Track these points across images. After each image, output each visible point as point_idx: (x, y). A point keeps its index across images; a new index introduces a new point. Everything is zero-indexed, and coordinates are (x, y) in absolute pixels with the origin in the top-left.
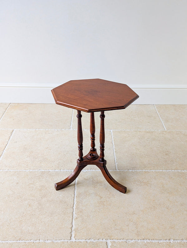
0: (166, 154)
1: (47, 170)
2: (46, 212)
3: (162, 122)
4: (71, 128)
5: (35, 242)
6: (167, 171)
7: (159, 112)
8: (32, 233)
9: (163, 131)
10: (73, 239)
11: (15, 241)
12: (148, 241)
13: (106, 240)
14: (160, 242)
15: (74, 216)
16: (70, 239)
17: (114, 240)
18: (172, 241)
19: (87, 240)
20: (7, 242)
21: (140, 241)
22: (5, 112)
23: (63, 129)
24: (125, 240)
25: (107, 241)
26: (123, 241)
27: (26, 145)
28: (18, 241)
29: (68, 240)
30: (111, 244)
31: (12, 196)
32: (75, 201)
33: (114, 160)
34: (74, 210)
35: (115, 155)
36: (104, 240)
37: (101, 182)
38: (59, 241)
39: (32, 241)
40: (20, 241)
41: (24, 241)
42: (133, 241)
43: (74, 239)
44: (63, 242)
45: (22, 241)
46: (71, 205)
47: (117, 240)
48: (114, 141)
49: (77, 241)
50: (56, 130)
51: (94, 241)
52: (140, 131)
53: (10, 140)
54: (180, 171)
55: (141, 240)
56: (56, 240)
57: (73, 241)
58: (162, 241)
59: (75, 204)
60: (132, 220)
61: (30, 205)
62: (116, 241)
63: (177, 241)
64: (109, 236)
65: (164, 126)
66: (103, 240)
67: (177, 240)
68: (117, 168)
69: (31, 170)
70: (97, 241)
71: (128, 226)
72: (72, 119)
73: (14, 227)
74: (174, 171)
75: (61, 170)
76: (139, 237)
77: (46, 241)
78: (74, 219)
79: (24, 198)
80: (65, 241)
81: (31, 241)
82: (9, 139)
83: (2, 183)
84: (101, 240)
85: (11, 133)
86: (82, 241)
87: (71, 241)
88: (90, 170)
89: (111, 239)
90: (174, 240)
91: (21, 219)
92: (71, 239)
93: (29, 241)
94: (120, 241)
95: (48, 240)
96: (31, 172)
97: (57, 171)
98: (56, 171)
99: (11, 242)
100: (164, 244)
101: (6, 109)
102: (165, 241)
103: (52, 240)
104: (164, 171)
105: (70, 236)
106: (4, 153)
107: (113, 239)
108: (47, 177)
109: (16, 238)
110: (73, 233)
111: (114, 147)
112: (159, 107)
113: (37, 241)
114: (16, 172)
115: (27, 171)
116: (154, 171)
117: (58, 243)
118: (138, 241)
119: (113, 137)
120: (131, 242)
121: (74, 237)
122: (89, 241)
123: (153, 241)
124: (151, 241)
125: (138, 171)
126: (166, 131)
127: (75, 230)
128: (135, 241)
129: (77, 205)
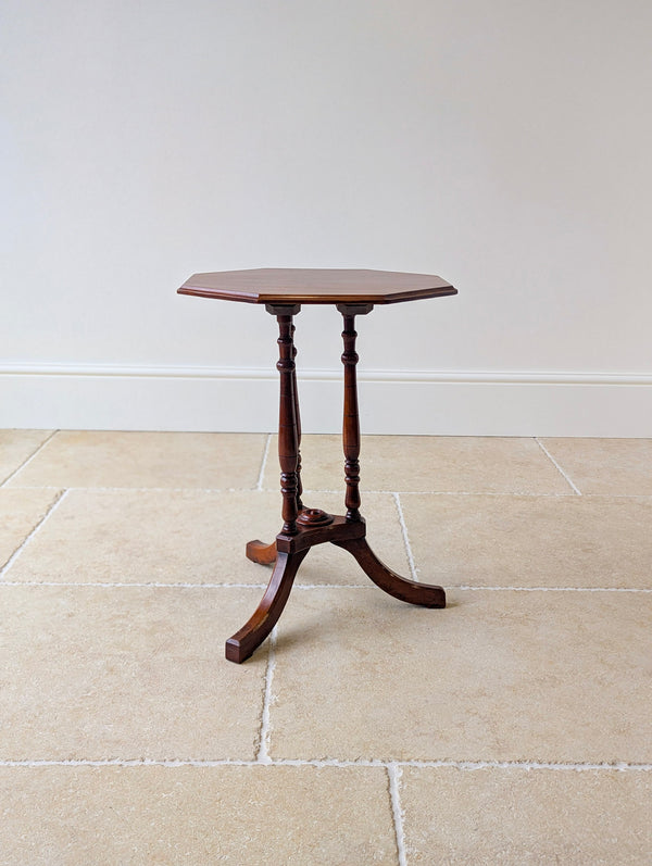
0: (586, 551)
1: (176, 585)
2: (169, 689)
3: (566, 476)
4: (260, 489)
5: (125, 764)
6: (593, 590)
7: (552, 454)
8: (117, 742)
9: (572, 497)
10: (265, 759)
11: (55, 763)
12: (536, 766)
13: (384, 761)
14: (579, 770)
15: (267, 700)
16: (253, 757)
17: (414, 764)
18: (622, 767)
19: (316, 763)
20: (25, 764)
21: (505, 765)
22: (38, 448)
23: (232, 490)
24: (455, 764)
25: (388, 766)
26: (445, 764)
27: (104, 525)
28: (67, 763)
29: (246, 761)
30: (401, 774)
31: (50, 648)
32: (272, 662)
33: (406, 562)
34: (269, 684)
35: (409, 550)
36: (378, 763)
38: (215, 764)
39: (117, 762)
40: (74, 763)
41: (85, 762)
42: (481, 766)
43: (269, 758)
44: (228, 767)
45: (80, 763)
46: (256, 671)
47: (425, 761)
48: (406, 516)
49: (279, 763)
50: (208, 491)
51: (340, 765)
52: (493, 497)
53: (50, 513)
54: (635, 590)
55: (510, 762)
56: (203, 761)
57: (266, 765)
58: (586, 768)
59: (273, 666)
60: (475, 711)
61: (111, 670)
62: (420, 765)
63: (642, 767)
64: (393, 752)
65: (573, 486)
66: (371, 761)
67: (640, 764)
69: (120, 584)
70: (352, 763)
71: (459, 725)
72: (263, 467)
73: (51, 725)
74: (614, 590)
75: (224, 585)
76: (503, 754)
77: (168, 764)
78: (267, 707)
79: (91, 651)
80: (235, 763)
81: (111, 763)
82: (48, 510)
83: (19, 613)
84: (367, 763)
85: (57, 498)
86: (298, 763)
87: (256, 763)
89: (400, 761)
90: (629, 765)
91: (77, 705)
92: (256, 759)
93: (106, 763)
94: (435, 765)
95: (173, 760)
96: (119, 589)
97: (209, 586)
98: (204, 586)
99: (38, 764)
100: (596, 774)
101: (42, 444)
102: (598, 767)
103: (189, 760)
104: (579, 590)
105: (254, 750)
106: (27, 542)
107: (409, 760)
108: (174, 601)
109: (58, 754)
110: (263, 744)
111: (405, 532)
112: (553, 442)
113: (134, 763)
114: (66, 588)
115: (105, 586)
116: (546, 589)
117: (212, 768)
118: (501, 766)
119: (400, 509)
120: (474, 767)
121: (268, 754)
122: (323, 764)
123: (556, 767)
124: (547, 766)
125: (492, 589)
126: (580, 498)
127: (273, 736)
128: (490, 765)
129: (279, 671)
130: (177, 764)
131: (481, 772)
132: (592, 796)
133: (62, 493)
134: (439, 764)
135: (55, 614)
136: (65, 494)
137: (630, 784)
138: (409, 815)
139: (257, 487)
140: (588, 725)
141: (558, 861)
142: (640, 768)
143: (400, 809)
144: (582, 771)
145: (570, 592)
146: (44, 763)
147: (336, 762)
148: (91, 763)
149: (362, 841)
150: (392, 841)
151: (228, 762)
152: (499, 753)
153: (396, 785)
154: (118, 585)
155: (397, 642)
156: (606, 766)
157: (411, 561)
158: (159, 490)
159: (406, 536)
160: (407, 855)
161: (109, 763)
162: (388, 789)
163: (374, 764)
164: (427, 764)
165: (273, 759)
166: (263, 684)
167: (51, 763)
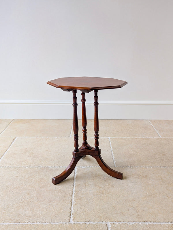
0: (163, 155)
1: (47, 167)
2: (45, 200)
3: (157, 132)
4: (71, 136)
5: (32, 224)
6: (165, 167)
7: (153, 125)
8: (30, 217)
9: (159, 138)
10: (72, 222)
11: (12, 224)
12: (150, 223)
13: (106, 222)
14: (162, 224)
15: (73, 203)
16: (68, 221)
17: (114, 223)
19: (86, 223)
20: (3, 224)
21: (141, 223)
22: (9, 125)
23: (63, 137)
24: (126, 223)
25: (107, 223)
27: (27, 148)
28: (15, 223)
29: (66, 222)
30: (111, 226)
31: (11, 187)
32: (74, 191)
33: (112, 159)
34: (73, 198)
35: (113, 155)
36: (104, 223)
37: (100, 176)
38: (58, 223)
39: (29, 223)
40: (17, 224)
42: (134, 223)
43: (73, 221)
44: (61, 224)
45: (19, 224)
46: (69, 194)
48: (112, 145)
49: (76, 223)
50: (56, 137)
51: (94, 223)
52: (136, 138)
53: (12, 145)
55: (142, 222)
56: (54, 222)
57: (72, 223)
58: (164, 223)
59: (74, 192)
60: (132, 206)
61: (28, 194)
62: (116, 223)
64: (109, 219)
65: (159, 135)
66: (102, 222)
68: (115, 165)
69: (31, 167)
70: (97, 223)
71: (128, 210)
72: (72, 130)
73: (11, 211)
74: (171, 167)
75: (61, 167)
76: (140, 220)
77: (44, 224)
78: (72, 205)
79: (22, 188)
80: (63, 223)
81: (28, 223)
82: (11, 144)
84: (101, 223)
85: (14, 140)
86: (81, 223)
88: (88, 167)
89: (111, 222)
91: (18, 205)
92: (69, 222)
93: (26, 223)
94: (120, 223)
95: (45, 222)
97: (56, 167)
99: (7, 224)
100: (167, 225)
101: (10, 123)
102: (167, 223)
103: (50, 222)
104: (161, 167)
105: (69, 219)
106: (5, 154)
107: (113, 222)
108: (46, 172)
109: (13, 221)
110: (71, 217)
112: (153, 121)
113: (34, 223)
114: (16, 168)
115: (27, 167)
116: (152, 167)
117: (57, 225)
118: (139, 223)
119: (110, 142)
120: (132, 224)
121: (73, 220)
122: (88, 223)
123: (155, 223)
124: (152, 223)
125: (136, 167)
126: (161, 138)
127: (74, 214)
128: (136, 223)
129: (76, 194)
130: (47, 223)
131: (134, 225)
133: (15, 139)
134: (122, 223)
136: (16, 139)
139: (70, 136)
140: (164, 210)
144: (163, 225)
145: (159, 168)
146: (9, 224)
147: (92, 223)
148: (22, 223)
151: (61, 223)
153: (109, 229)
154: (30, 167)
155: (110, 184)
156: (169, 223)
157: (114, 159)
158: (43, 137)
159: (112, 151)
164: (118, 223)
165: (74, 222)
166: (71, 198)
167: (10, 224)
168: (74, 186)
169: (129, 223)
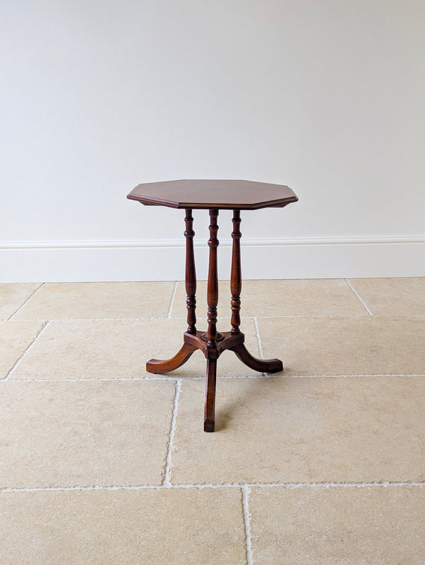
0: (372, 351)
1: (116, 379)
2: (110, 443)
3: (364, 304)
4: (170, 317)
5: (83, 490)
6: (375, 376)
7: (356, 289)
9: (366, 317)
10: (168, 484)
11: (41, 489)
12: (333, 485)
13: (240, 484)
14: (359, 487)
15: (170, 449)
16: (160, 483)
17: (258, 485)
18: (386, 485)
19: (199, 486)
20: (24, 490)
21: (314, 485)
22: (32, 295)
23: (152, 318)
24: (283, 485)
25: (242, 487)
26: (277, 485)
27: (72, 343)
28: (48, 489)
29: (156, 486)
30: (250, 492)
31: (38, 420)
32: (173, 425)
34: (172, 439)
36: (236, 485)
38: (138, 488)
39: (78, 488)
40: (52, 489)
41: (60, 489)
42: (298, 486)
43: (170, 484)
44: (145, 489)
45: (56, 489)
46: (164, 431)
49: (176, 487)
50: (137, 319)
51: (213, 487)
52: (316, 318)
53: (39, 337)
54: (402, 375)
55: (317, 483)
56: (130, 486)
57: (168, 488)
58: (363, 485)
59: (174, 428)
60: (297, 452)
61: (76, 433)
62: (262, 486)
63: (398, 484)
64: (246, 479)
65: (368, 310)
66: (232, 484)
67: (397, 482)
69: (81, 380)
70: (220, 486)
71: (288, 461)
72: (172, 302)
73: (39, 466)
74: (389, 375)
76: (313, 479)
77: (109, 489)
78: (170, 453)
79: (63, 422)
80: (150, 487)
81: (75, 489)
82: (38, 335)
83: (19, 399)
84: (229, 485)
85: (43, 326)
86: (188, 487)
87: (162, 487)
89: (250, 484)
90: (390, 483)
91: (55, 454)
92: (163, 484)
94: (271, 486)
95: (112, 486)
96: (81, 382)
98: (133, 380)
99: (31, 490)
101: (34, 292)
102: (370, 485)
103: (122, 486)
104: (367, 376)
105: (162, 479)
106: (25, 355)
107: (255, 483)
108: (114, 389)
109: (43, 484)
110: (167, 475)
111: (260, 343)
112: (357, 281)
113: (89, 489)
114: (48, 383)
115: (72, 381)
116: (346, 376)
117: (135, 491)
118: (311, 486)
119: (257, 328)
120: (295, 486)
121: (170, 482)
122: (203, 487)
123: (345, 486)
124: (339, 485)
125: (312, 377)
126: (371, 317)
127: (172, 470)
128: (304, 485)
129: (178, 431)
130: (115, 488)
131: (299, 489)
132: (365, 502)
133: (46, 324)
134: (273, 485)
135: (41, 399)
136: (48, 324)
137: (389, 495)
138: (253, 516)
139: (167, 316)
140: (366, 459)
141: (342, 541)
142: (396, 485)
143: (248, 512)
144: (361, 488)
145: (361, 377)
146: (35, 490)
147: (210, 485)
148: (63, 489)
149: (224, 532)
150: (243, 531)
151: (145, 487)
152: (310, 478)
153: (247, 498)
155: (251, 411)
156: (376, 484)
158: (107, 320)
159: (260, 345)
160: (251, 540)
161: (73, 489)
162: (242, 501)
163: (234, 486)
164: (266, 485)
165: (172, 484)
166: (168, 439)
167: (39, 489)
168: (175, 417)
169: (288, 486)
